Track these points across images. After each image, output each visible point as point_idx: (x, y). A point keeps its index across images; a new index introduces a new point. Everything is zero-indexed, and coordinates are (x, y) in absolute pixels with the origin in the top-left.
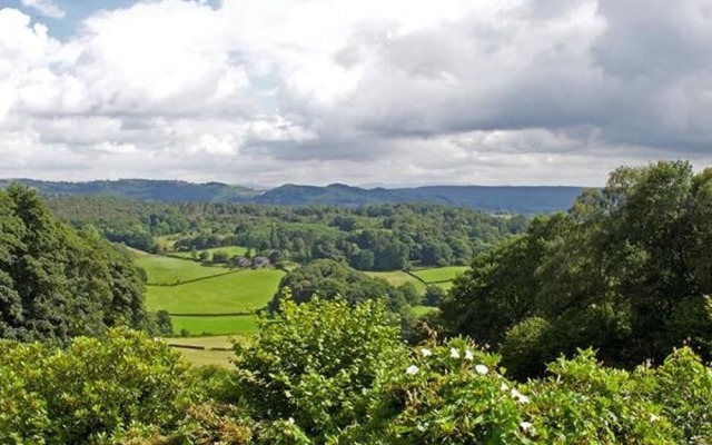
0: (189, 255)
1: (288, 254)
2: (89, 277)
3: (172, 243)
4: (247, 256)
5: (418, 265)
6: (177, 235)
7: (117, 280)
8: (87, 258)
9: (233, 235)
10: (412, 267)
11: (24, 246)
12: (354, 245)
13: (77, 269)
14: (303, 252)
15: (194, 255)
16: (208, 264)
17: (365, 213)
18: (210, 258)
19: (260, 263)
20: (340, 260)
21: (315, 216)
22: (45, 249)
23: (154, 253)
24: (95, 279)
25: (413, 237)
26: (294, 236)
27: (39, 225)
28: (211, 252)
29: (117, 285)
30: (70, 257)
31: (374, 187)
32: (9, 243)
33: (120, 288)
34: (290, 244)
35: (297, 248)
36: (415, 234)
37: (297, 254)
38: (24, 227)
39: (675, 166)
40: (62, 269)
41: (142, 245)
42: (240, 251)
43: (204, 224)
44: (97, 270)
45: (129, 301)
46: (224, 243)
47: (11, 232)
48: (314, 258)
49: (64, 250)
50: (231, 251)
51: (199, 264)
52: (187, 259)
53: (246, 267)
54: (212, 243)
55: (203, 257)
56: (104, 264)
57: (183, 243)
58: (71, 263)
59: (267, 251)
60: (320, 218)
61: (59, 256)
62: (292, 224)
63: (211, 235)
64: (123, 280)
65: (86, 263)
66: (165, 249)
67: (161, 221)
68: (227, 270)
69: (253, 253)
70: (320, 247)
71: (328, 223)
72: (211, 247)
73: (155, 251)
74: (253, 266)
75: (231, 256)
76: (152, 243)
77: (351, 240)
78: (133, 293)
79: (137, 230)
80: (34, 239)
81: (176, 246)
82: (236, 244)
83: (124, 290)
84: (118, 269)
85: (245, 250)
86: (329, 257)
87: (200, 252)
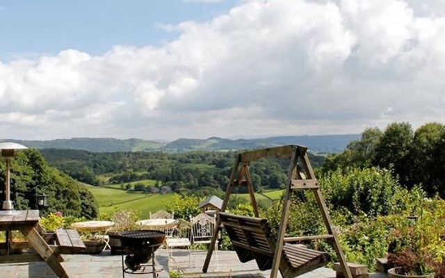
0: (118, 186)
1: (183, 184)
2: (69, 199)
3: (107, 179)
4: (156, 186)
5: (267, 188)
6: (111, 173)
7: (83, 201)
8: (67, 188)
9: (147, 172)
10: (263, 190)
11: (34, 182)
12: (226, 177)
13: (62, 194)
14: (192, 182)
15: (122, 186)
16: (131, 192)
17: (232, 156)
18: (133, 188)
19: (165, 190)
20: (217, 187)
21: (200, 159)
22: (44, 184)
23: (96, 186)
24: (71, 200)
25: (263, 170)
26: (187, 171)
27: (41, 171)
28: (133, 184)
29: (83, 204)
30: (57, 188)
31: (238, 139)
32: (26, 181)
33: (85, 206)
34: (184, 178)
35: (188, 180)
36: (265, 169)
37: (188, 183)
38: (33, 172)
39: (401, 125)
40: (54, 195)
41: (88, 181)
42: (152, 183)
43: (128, 166)
44: (73, 195)
45: (90, 213)
46: (141, 178)
47: (27, 175)
48: (200, 186)
49: (54, 184)
50: (146, 183)
51: (125, 192)
52: (118, 189)
53: (157, 193)
54: (133, 178)
55: (128, 187)
56: (76, 191)
57: (115, 178)
58: (58, 191)
59: (169, 182)
60: (203, 160)
61: (52, 188)
62: (185, 164)
63: (133, 173)
64: (87, 200)
65: (66, 191)
66: (103, 183)
67: (100, 165)
68: (144, 195)
69: (160, 184)
70: (203, 179)
71: (208, 163)
72: (133, 181)
73: (96, 184)
74: (160, 193)
75: (146, 186)
76: (95, 179)
77: (223, 174)
78: (93, 208)
79: (85, 170)
80: (39, 178)
81: (110, 180)
82: (149, 179)
83: (87, 207)
84: (84, 194)
85: (155, 182)
86: (210, 185)
87: (126, 184)
